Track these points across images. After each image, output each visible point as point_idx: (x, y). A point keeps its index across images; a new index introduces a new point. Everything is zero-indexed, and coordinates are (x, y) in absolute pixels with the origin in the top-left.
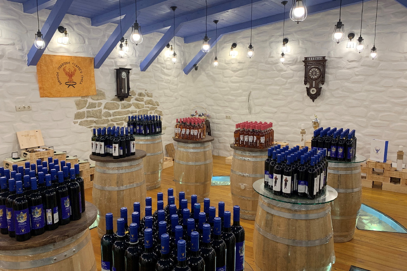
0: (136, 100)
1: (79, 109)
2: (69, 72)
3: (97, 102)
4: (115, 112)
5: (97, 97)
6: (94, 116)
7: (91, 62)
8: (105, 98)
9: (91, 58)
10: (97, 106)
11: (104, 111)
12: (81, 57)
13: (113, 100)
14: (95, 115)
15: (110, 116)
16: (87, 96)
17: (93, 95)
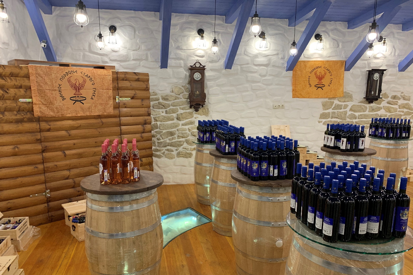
0: (389, 103)
1: (325, 110)
2: (320, 76)
3: (343, 104)
4: (361, 115)
5: (344, 99)
6: (339, 118)
7: (342, 65)
8: (352, 101)
9: (342, 61)
10: (343, 108)
11: (349, 113)
12: (333, 61)
13: (361, 102)
14: (340, 116)
15: (356, 118)
16: (334, 98)
17: (340, 97)
